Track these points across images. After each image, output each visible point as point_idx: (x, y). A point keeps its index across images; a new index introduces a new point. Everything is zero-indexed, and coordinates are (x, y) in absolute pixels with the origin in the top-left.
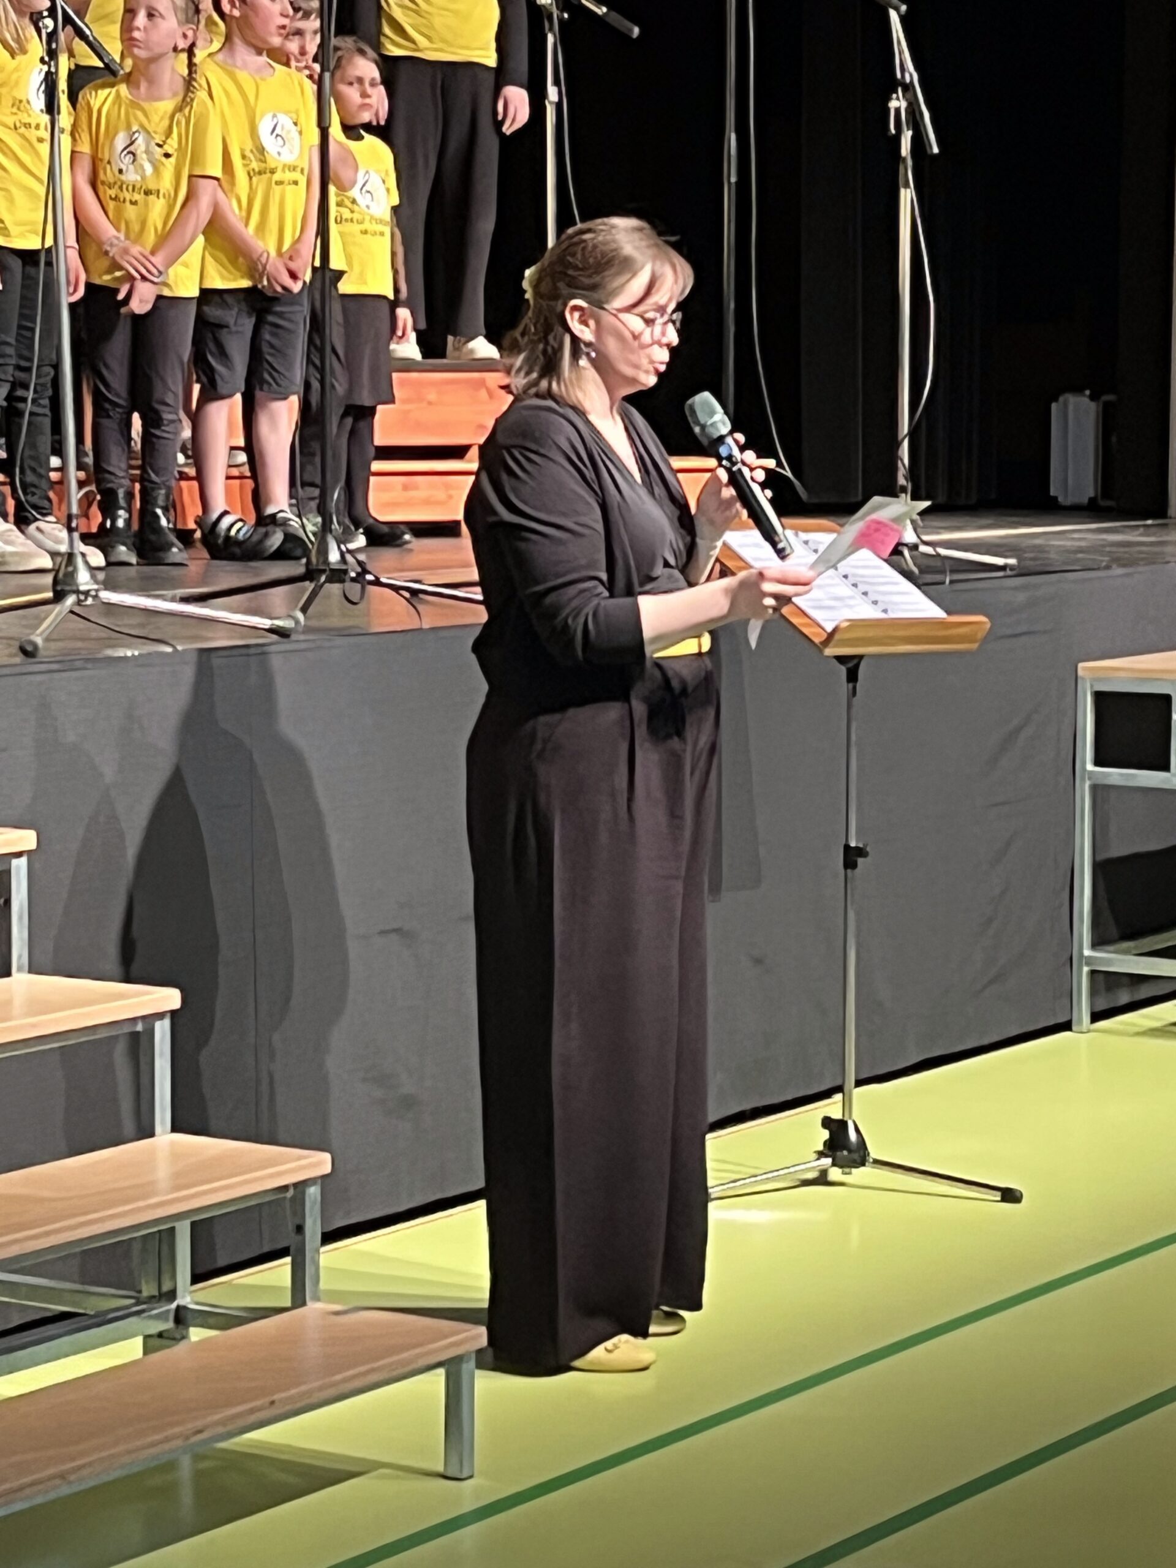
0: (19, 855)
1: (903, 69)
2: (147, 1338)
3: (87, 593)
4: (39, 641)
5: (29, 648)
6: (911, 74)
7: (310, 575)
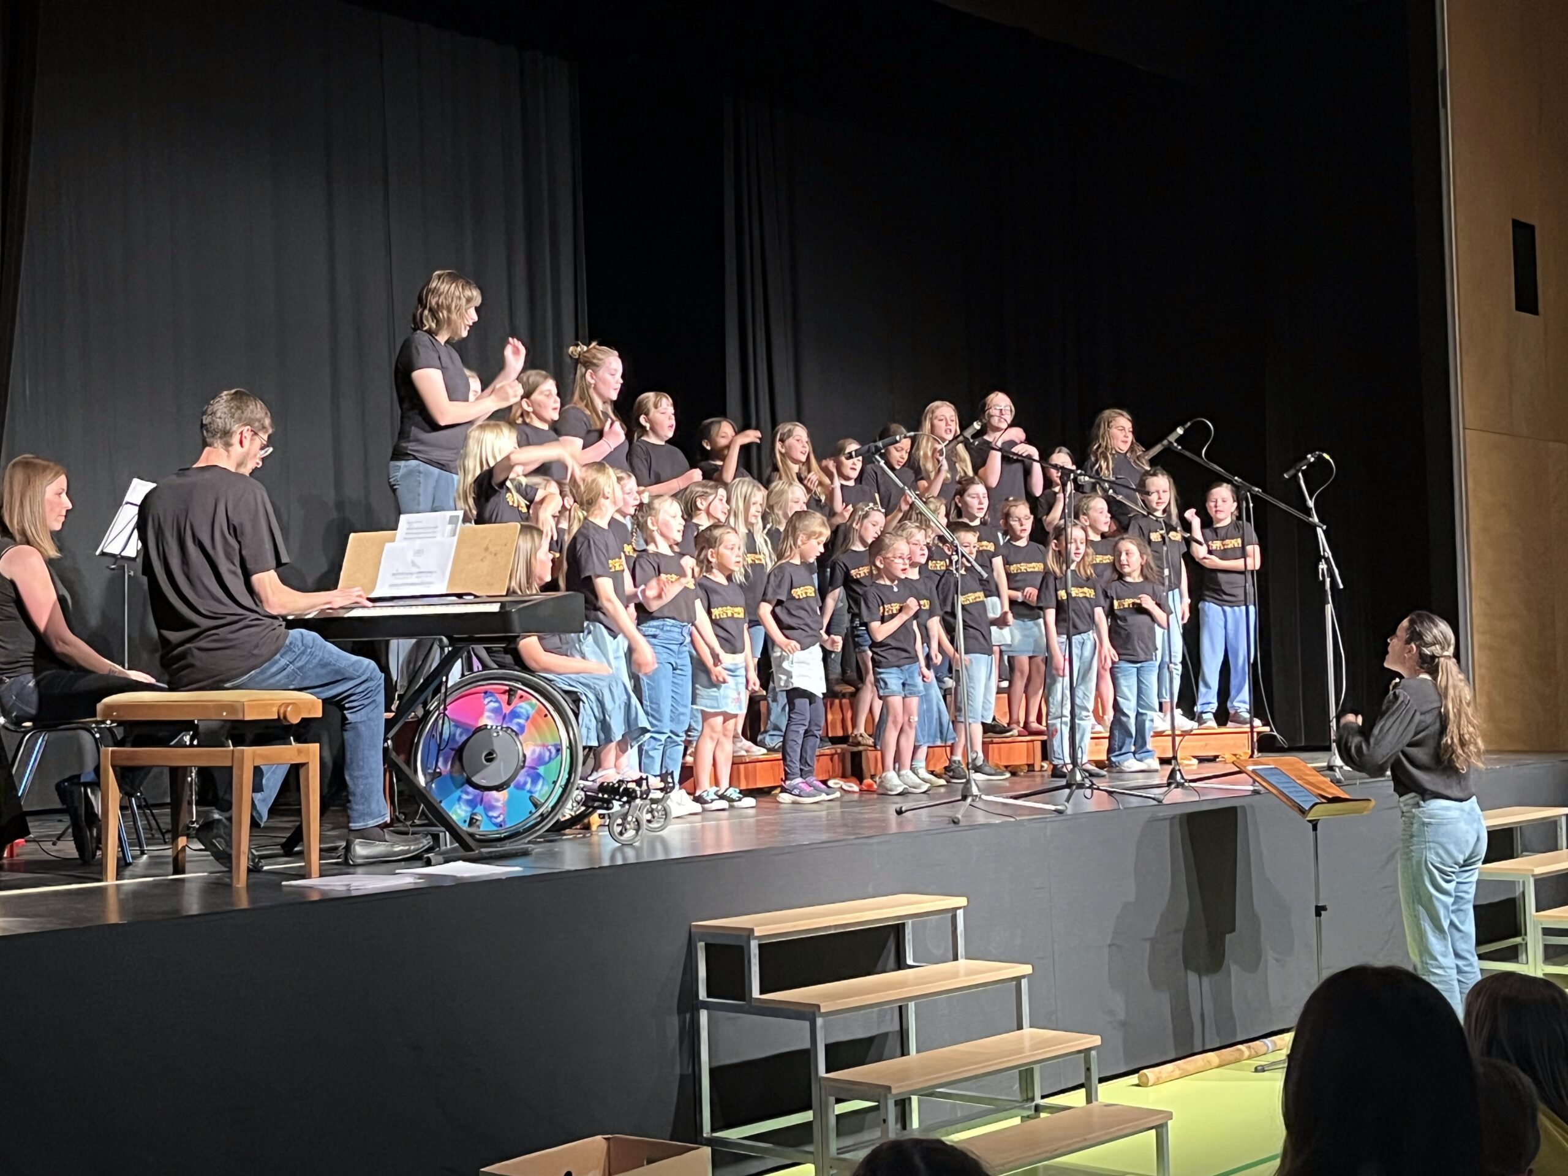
0: (959, 908)
1: (1324, 551)
2: (1022, 1117)
3: (976, 796)
4: (959, 816)
5: (956, 820)
6: (1328, 554)
7: (1068, 786)
